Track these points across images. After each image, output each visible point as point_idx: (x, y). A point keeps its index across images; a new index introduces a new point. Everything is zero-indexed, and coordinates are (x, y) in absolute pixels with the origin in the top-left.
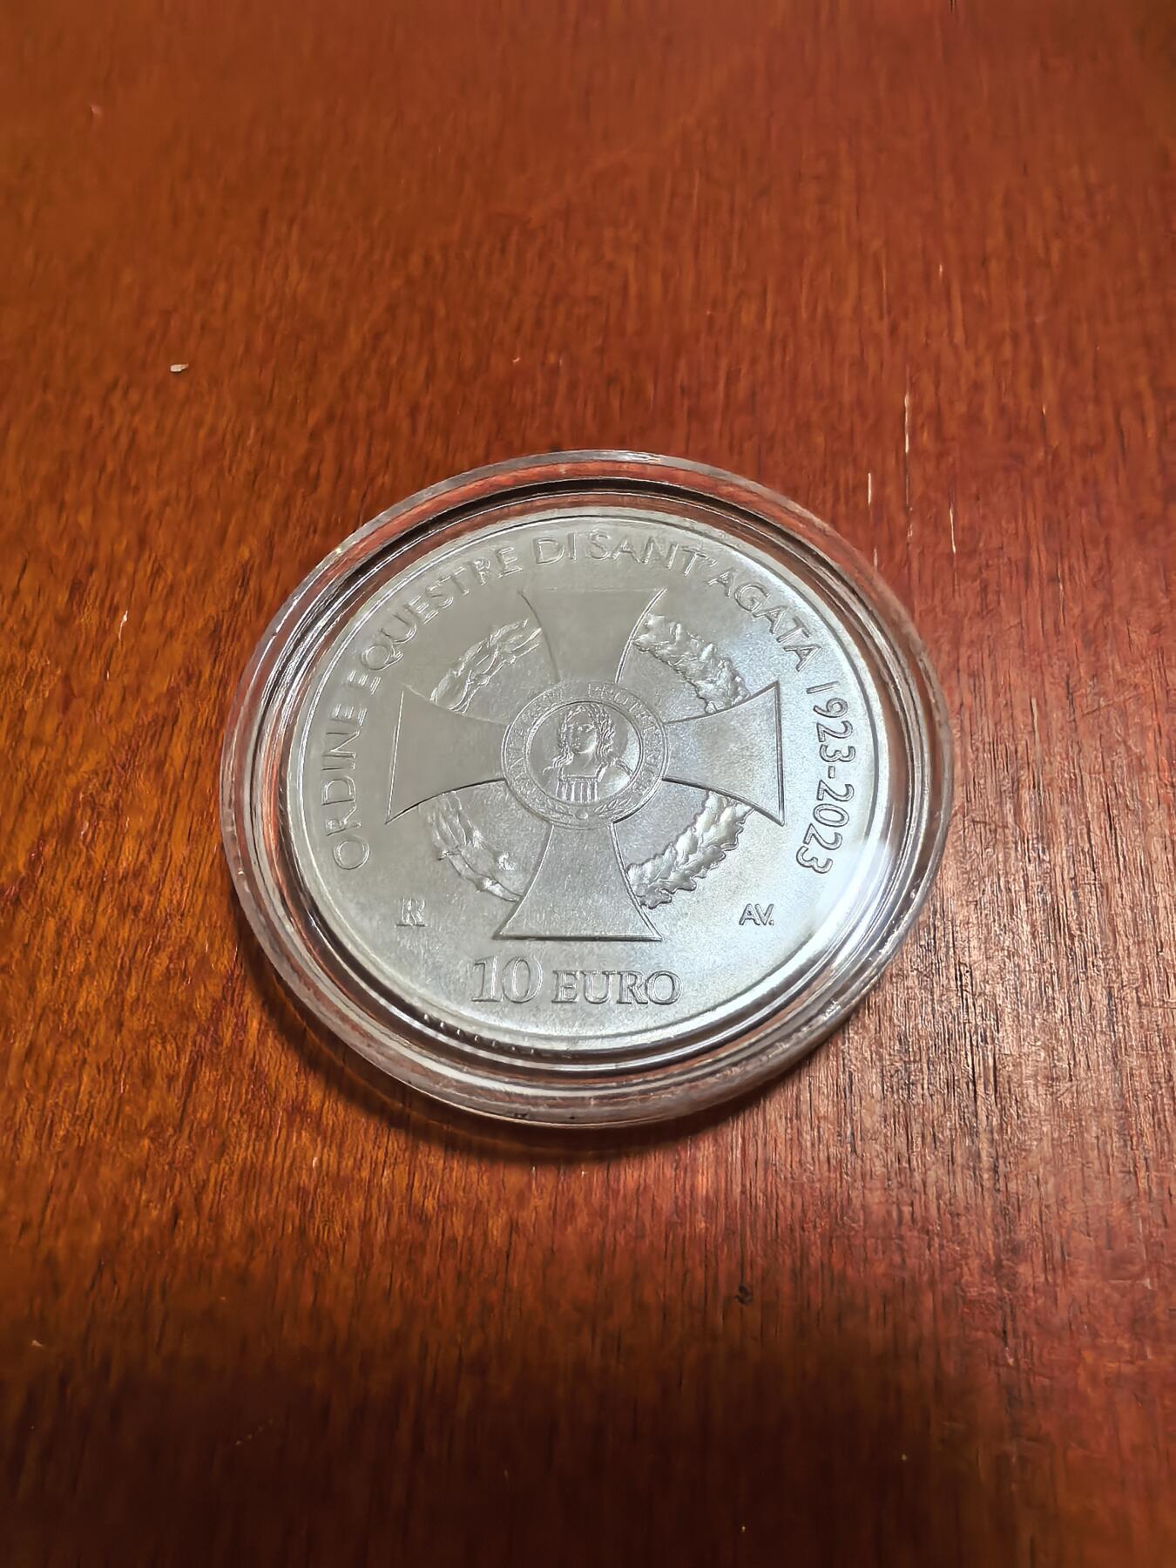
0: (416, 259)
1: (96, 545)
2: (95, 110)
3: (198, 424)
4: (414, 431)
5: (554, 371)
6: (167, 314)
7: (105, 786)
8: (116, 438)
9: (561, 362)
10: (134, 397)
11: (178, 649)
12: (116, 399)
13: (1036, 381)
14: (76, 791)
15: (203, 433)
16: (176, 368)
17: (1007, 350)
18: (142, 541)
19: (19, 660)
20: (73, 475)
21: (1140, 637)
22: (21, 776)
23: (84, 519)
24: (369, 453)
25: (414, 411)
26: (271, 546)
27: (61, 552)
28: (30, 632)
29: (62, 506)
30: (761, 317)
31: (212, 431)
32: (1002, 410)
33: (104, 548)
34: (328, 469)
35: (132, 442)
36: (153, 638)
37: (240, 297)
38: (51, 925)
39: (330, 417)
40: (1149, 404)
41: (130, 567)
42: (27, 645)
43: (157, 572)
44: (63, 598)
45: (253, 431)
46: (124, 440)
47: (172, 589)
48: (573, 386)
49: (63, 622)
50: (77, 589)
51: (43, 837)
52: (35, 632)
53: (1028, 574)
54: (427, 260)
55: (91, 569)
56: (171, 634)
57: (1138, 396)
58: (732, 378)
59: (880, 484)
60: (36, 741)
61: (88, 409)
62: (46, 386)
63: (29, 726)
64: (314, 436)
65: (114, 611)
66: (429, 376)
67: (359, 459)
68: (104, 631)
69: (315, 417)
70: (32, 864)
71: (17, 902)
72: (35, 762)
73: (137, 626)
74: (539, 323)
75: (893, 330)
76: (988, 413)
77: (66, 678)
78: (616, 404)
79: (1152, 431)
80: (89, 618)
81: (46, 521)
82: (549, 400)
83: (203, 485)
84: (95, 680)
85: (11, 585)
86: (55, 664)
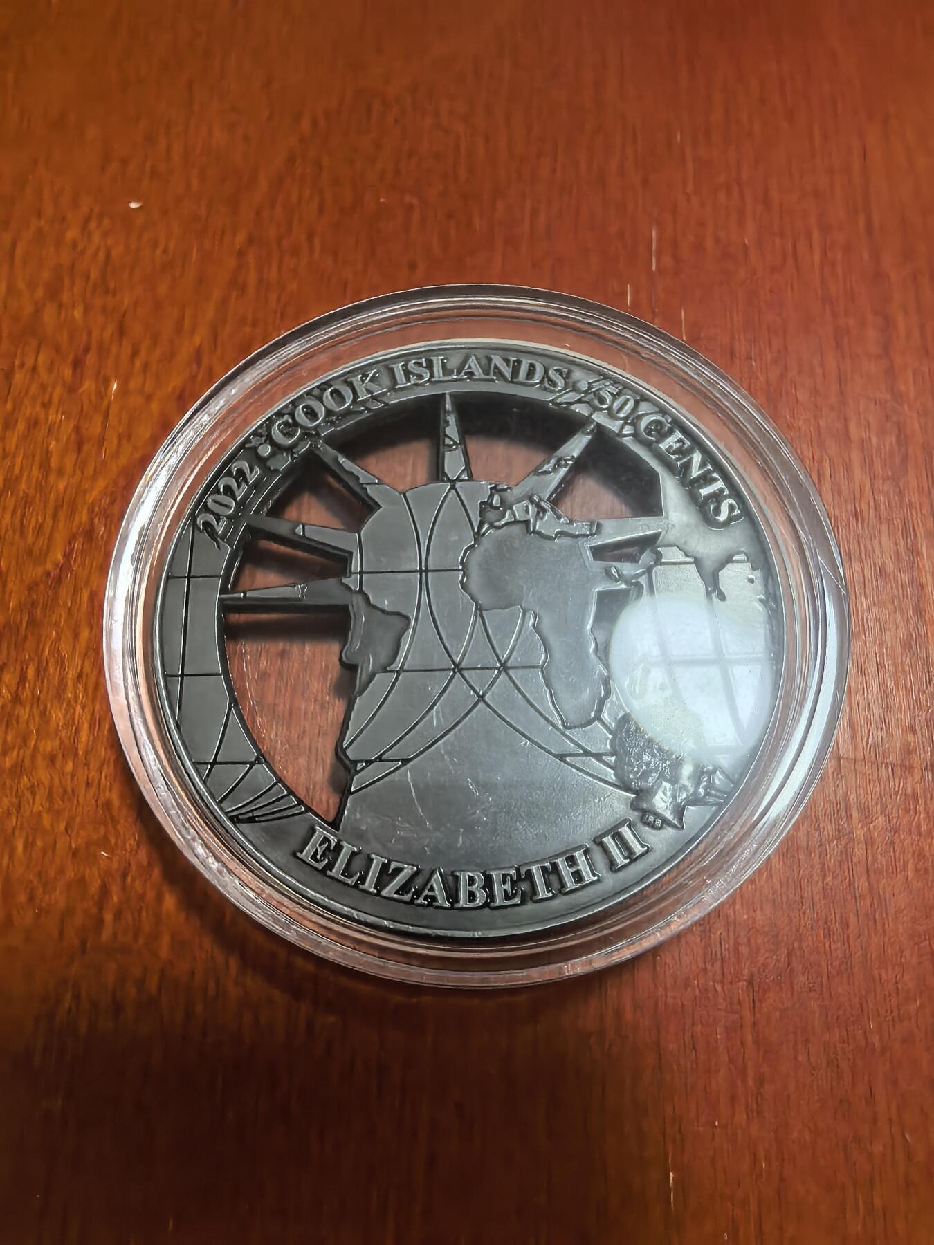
0: (306, 124)
1: (90, 333)
3: (155, 244)
4: (311, 250)
5: (410, 207)
6: (125, 162)
8: (96, 254)
9: (414, 201)
10: (106, 222)
11: (155, 406)
12: (93, 225)
13: (741, 220)
14: (93, 504)
15: (159, 251)
16: (133, 205)
17: (722, 196)
18: (121, 331)
19: (42, 416)
20: (67, 281)
21: (803, 396)
22: (52, 496)
23: (78, 314)
24: (280, 267)
25: (311, 236)
26: (215, 336)
27: (64, 338)
28: (47, 396)
29: (60, 306)
30: (554, 171)
31: (165, 251)
32: (717, 240)
33: (95, 334)
34: (252, 278)
35: (108, 258)
36: (136, 401)
37: (178, 150)
38: (85, 596)
39: (251, 240)
40: (816, 235)
41: (114, 349)
42: (46, 406)
43: (135, 354)
44: (67, 373)
45: (195, 251)
46: (101, 255)
47: (146, 367)
48: (423, 221)
49: (72, 389)
50: (77, 364)
51: (73, 537)
52: (51, 395)
53: (732, 354)
54: (315, 123)
55: (87, 350)
56: (149, 398)
58: (535, 213)
59: (636, 292)
60: (60, 472)
61: (71, 234)
63: (54, 462)
64: (241, 254)
65: (107, 383)
66: (321, 210)
67: (274, 272)
68: (102, 394)
69: (241, 238)
70: (67, 556)
71: (59, 580)
72: (61, 486)
73: (124, 391)
74: (397, 172)
75: (645, 182)
76: (709, 243)
77: (77, 429)
78: (454, 231)
79: (817, 257)
80: (88, 385)
81: (49, 317)
82: (407, 229)
83: (162, 289)
84: (99, 429)
85: (30, 362)
86: (68, 418)
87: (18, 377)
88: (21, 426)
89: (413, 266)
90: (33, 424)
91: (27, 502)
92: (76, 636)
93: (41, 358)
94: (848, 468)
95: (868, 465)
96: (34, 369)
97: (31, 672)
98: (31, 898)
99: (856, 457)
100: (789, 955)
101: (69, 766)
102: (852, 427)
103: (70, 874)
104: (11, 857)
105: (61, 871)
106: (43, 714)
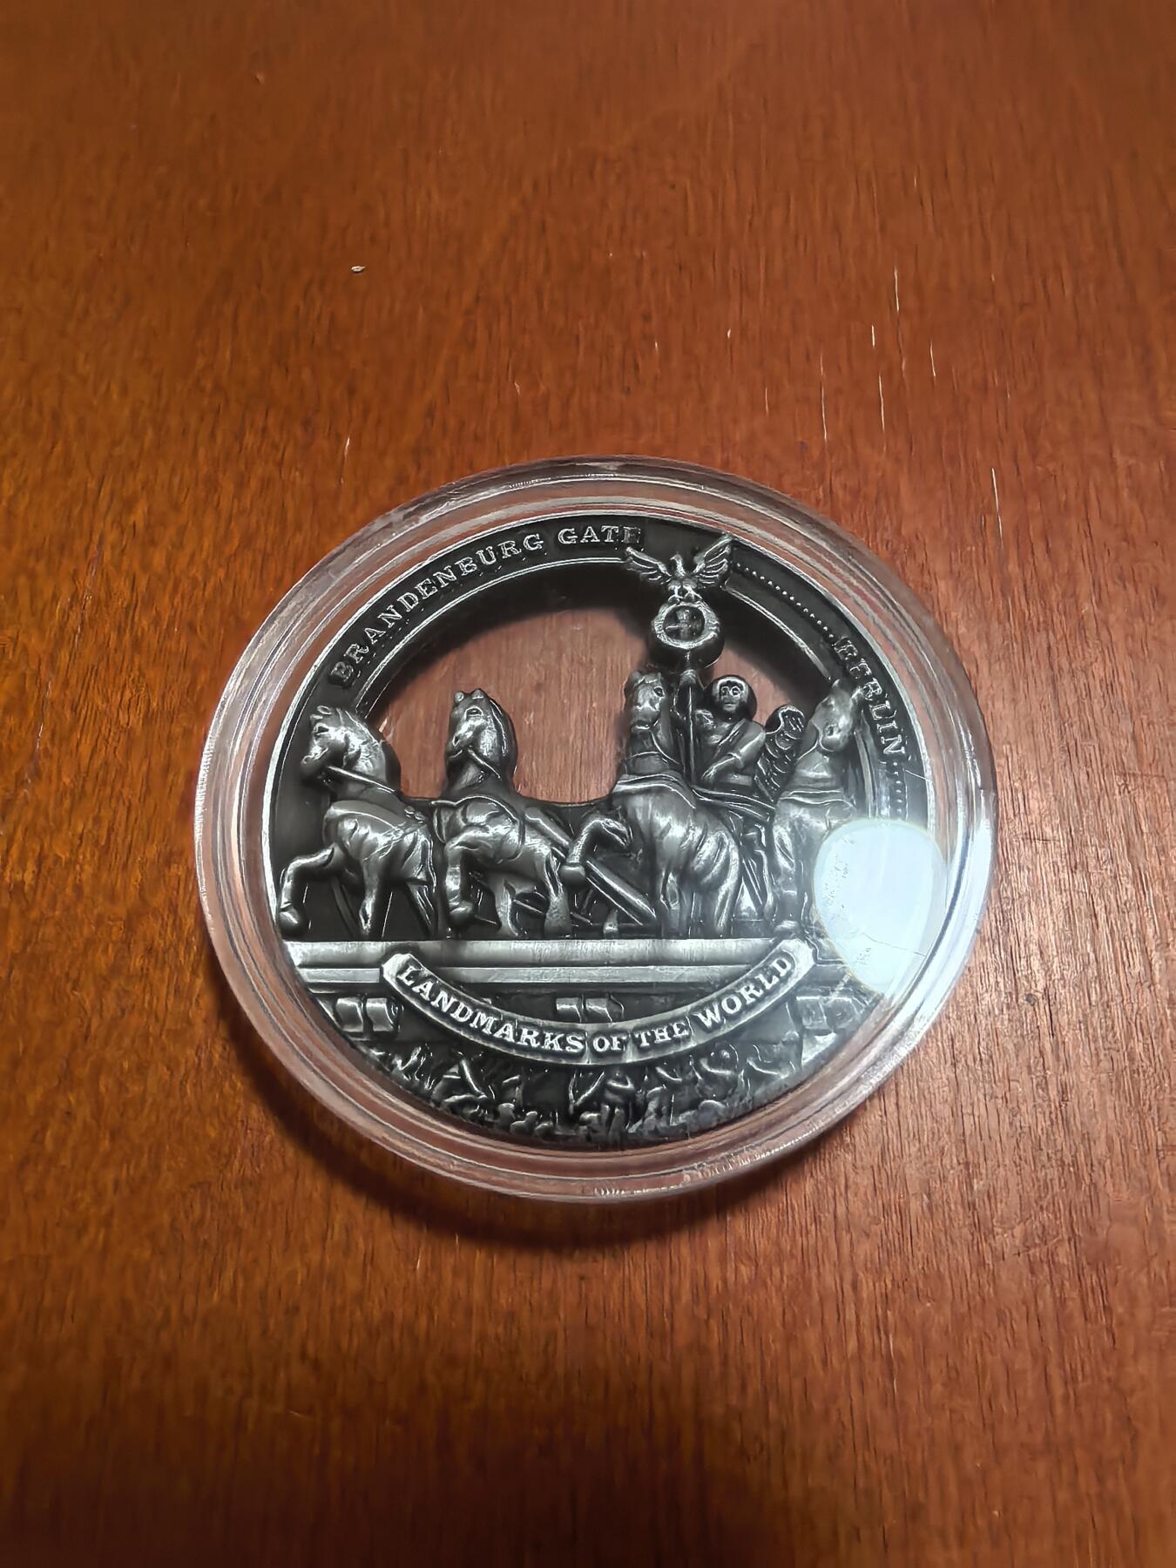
0: (527, 185)
1: (319, 394)
2: (260, 77)
4: (541, 306)
5: (641, 261)
6: (343, 231)
8: (319, 318)
9: (644, 254)
10: (328, 289)
11: (389, 462)
12: (314, 291)
13: (986, 258)
16: (355, 268)
17: (965, 238)
18: (352, 391)
19: (275, 474)
20: (292, 346)
23: (306, 374)
24: (510, 322)
25: (539, 293)
27: (293, 400)
28: (279, 455)
29: (287, 369)
30: (787, 220)
31: (391, 312)
32: (963, 281)
33: (325, 395)
34: (482, 335)
35: (332, 320)
36: (370, 457)
39: (477, 299)
40: (1066, 270)
41: (345, 408)
42: (280, 464)
43: (366, 412)
44: (298, 431)
45: (421, 310)
46: (325, 322)
47: (378, 424)
48: (654, 273)
49: (304, 447)
50: (306, 424)
52: (283, 455)
53: (986, 389)
54: (535, 186)
55: (317, 410)
56: (383, 453)
57: (1058, 268)
58: (769, 262)
59: (880, 334)
60: (298, 527)
61: (294, 301)
62: (259, 286)
63: (290, 516)
64: (469, 313)
65: (339, 441)
66: (548, 268)
68: (335, 452)
69: (468, 297)
73: (356, 447)
74: (623, 228)
75: (883, 228)
76: (954, 282)
77: (312, 485)
78: (687, 282)
79: (1068, 292)
80: (322, 444)
81: (276, 380)
82: (638, 283)
83: (390, 348)
84: (333, 484)
85: (260, 424)
86: (302, 476)
87: (250, 439)
88: (254, 484)
89: (647, 318)
90: (266, 484)
91: (266, 557)
93: (271, 420)
94: (1116, 493)
95: (1136, 491)
96: (265, 429)
99: (1122, 481)
100: (1086, 966)
102: (1117, 455)
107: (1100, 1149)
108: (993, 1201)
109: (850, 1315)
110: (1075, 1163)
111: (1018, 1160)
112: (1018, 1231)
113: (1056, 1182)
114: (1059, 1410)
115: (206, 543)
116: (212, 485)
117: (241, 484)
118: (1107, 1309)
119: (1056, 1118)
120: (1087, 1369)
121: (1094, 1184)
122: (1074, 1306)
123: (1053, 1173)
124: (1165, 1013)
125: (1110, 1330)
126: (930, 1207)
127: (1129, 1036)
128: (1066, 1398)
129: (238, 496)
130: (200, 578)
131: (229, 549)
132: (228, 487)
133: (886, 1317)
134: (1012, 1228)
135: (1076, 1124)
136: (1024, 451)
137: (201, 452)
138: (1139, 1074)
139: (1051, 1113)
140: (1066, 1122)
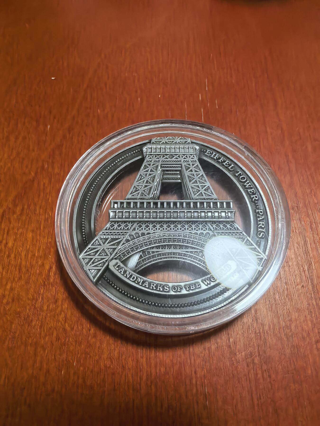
0: (103, 56)
1: (41, 113)
2: (27, 25)
3: (60, 89)
4: (106, 89)
5: (135, 76)
6: (50, 67)
7: (50, 158)
8: (42, 92)
10: (45, 83)
11: (61, 132)
12: (41, 84)
13: (231, 76)
16: (53, 78)
17: (225, 70)
18: (50, 112)
19: (27, 136)
20: (33, 99)
22: (31, 158)
23: (37, 107)
24: (97, 93)
26: (78, 112)
27: (33, 115)
28: (28, 130)
29: (32, 106)
30: (176, 65)
31: (63, 90)
32: (225, 81)
34: (89, 96)
35: (46, 92)
36: (55, 130)
37: (65, 64)
39: (88, 87)
40: (253, 80)
41: (48, 117)
42: (28, 133)
43: (54, 118)
44: (34, 123)
45: (72, 89)
46: (44, 92)
47: (58, 121)
48: (139, 80)
49: (36, 128)
50: (37, 121)
51: (38, 169)
52: (30, 130)
53: (231, 111)
55: (40, 117)
56: (59, 130)
57: (251, 79)
58: (171, 77)
59: (202, 96)
61: (34, 87)
62: (24, 82)
63: (31, 148)
64: (85, 90)
65: (46, 126)
66: (108, 78)
67: (95, 95)
68: (45, 129)
69: (85, 86)
70: (36, 173)
71: (33, 181)
72: (34, 155)
73: (51, 128)
74: (130, 67)
75: (203, 68)
76: (222, 82)
77: (38, 139)
78: (148, 82)
79: (254, 85)
80: (41, 127)
81: (28, 109)
82: (134, 82)
83: (62, 100)
84: (44, 138)
85: (23, 121)
87: (20, 125)
88: (20, 138)
89: (136, 92)
90: (24, 138)
91: (23, 159)
92: (39, 196)
93: (26, 120)
94: (268, 139)
95: (273, 139)
96: (24, 123)
97: (26, 207)
98: (28, 270)
101: (38, 232)
102: (268, 129)
103: (40, 263)
104: (21, 259)
105: (37, 262)
106: (30, 218)
107: (266, 328)
108: (236, 344)
109: (194, 382)
110: (260, 333)
111: (243, 332)
112: (243, 354)
113: (254, 338)
114: (256, 408)
115: (6, 155)
116: (8, 139)
117: (17, 138)
118: (270, 376)
119: (254, 318)
120: (264, 395)
121: (265, 339)
122: (260, 376)
123: (253, 336)
124: (284, 287)
125: (270, 382)
126: (217, 347)
127: (274, 294)
128: (258, 404)
129: (15, 142)
130: (3, 166)
131: (12, 158)
132: (12, 139)
133: (205, 382)
134: (242, 353)
135: (260, 321)
136: (242, 128)
137: (5, 129)
138: (277, 305)
139: (252, 318)
140: (257, 320)
